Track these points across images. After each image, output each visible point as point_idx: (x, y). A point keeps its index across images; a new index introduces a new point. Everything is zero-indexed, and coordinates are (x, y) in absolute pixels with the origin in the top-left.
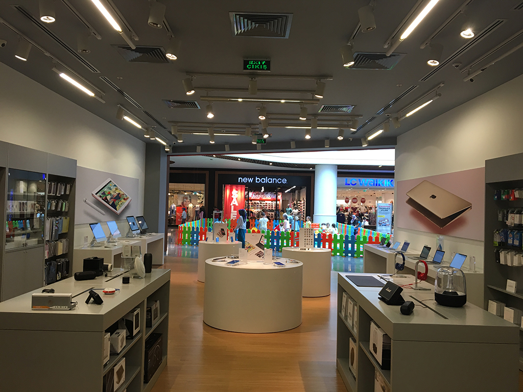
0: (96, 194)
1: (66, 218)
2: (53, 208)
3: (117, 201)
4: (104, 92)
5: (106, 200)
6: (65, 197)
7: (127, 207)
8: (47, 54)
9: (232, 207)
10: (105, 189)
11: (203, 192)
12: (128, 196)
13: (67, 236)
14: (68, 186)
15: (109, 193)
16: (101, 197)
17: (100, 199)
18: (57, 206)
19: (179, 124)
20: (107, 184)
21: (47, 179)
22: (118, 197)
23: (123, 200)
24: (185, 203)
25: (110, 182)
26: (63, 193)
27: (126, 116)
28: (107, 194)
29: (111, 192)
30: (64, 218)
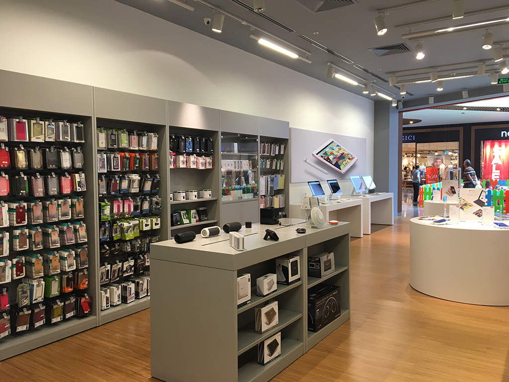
0: (317, 154)
1: (281, 176)
2: (268, 167)
3: (341, 161)
4: (310, 52)
5: (328, 159)
6: (279, 157)
7: (353, 167)
8: (244, 23)
9: (494, 167)
10: (327, 150)
11: (456, 151)
12: (354, 156)
13: (283, 192)
14: (282, 147)
15: (332, 153)
16: (322, 157)
17: (322, 159)
18: (271, 165)
19: (397, 74)
20: (329, 144)
21: (258, 140)
22: (342, 157)
23: (347, 160)
24: (436, 164)
25: (332, 142)
26: (277, 153)
27: (337, 73)
28: (329, 154)
29: (334, 152)
30: (279, 175)
